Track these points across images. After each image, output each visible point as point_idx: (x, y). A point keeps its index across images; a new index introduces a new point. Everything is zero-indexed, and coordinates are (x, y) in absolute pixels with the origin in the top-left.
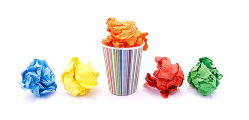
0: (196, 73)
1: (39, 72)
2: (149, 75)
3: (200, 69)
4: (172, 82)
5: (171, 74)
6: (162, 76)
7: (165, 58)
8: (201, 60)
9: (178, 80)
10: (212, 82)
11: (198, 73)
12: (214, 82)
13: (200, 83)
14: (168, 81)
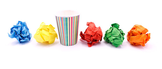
0: (111, 33)
1: (19, 29)
2: (81, 32)
3: (113, 31)
4: (94, 37)
5: (93, 32)
6: (88, 33)
7: (91, 23)
8: (113, 25)
9: (97, 36)
10: (121, 38)
11: (112, 33)
12: (122, 38)
13: (114, 39)
14: (92, 36)
